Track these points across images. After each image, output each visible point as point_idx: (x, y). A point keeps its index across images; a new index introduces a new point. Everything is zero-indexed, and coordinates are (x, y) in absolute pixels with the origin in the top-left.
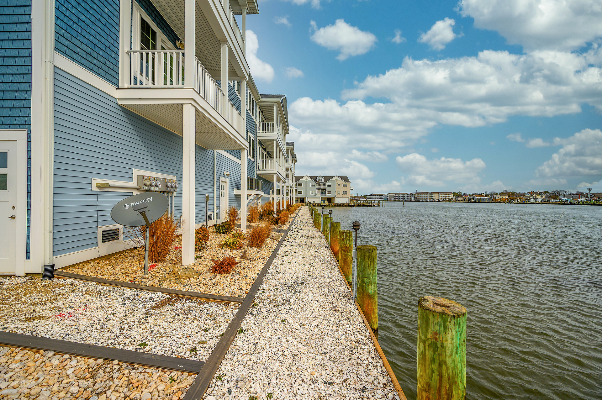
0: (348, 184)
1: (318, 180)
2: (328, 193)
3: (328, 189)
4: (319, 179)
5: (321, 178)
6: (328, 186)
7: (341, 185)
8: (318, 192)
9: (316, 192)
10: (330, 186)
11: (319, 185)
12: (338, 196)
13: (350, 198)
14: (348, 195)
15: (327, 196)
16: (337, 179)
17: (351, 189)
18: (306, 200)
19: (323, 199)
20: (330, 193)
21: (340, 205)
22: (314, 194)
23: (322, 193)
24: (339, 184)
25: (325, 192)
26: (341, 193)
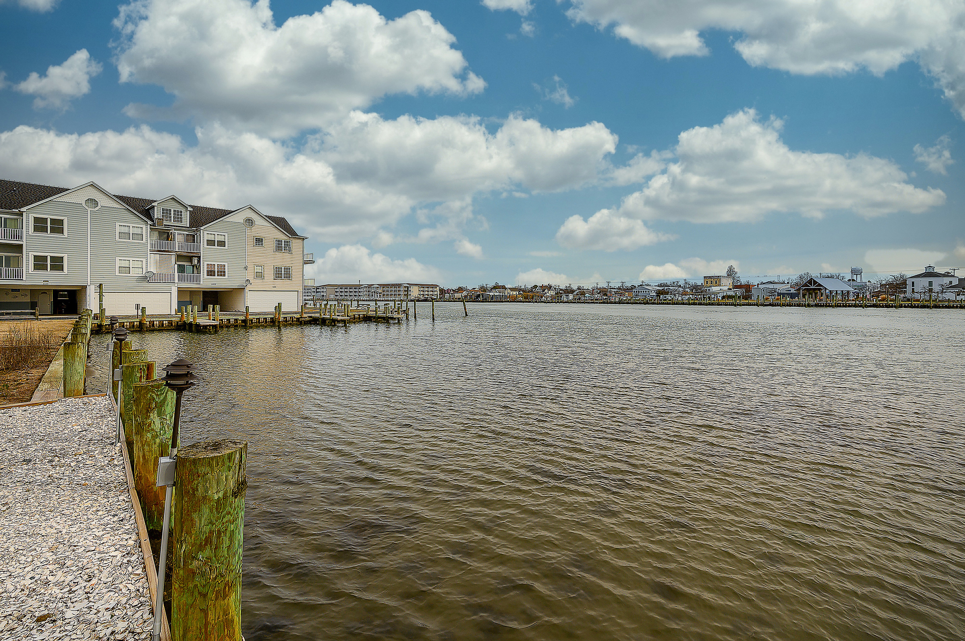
0: (295, 244)
1: (157, 214)
2: (211, 273)
3: (209, 257)
4: (166, 212)
5: (174, 207)
6: (211, 243)
7: (269, 244)
8: (160, 264)
9: (152, 263)
10: (222, 244)
11: (166, 235)
12: (256, 284)
13: (301, 289)
14: (296, 283)
15: (206, 282)
16: (250, 222)
17: (306, 262)
18: (92, 303)
19: (186, 298)
20: (222, 273)
21: (274, 322)
22: (136, 273)
23: (181, 269)
24: (259, 241)
25: (197, 268)
26: (269, 274)
